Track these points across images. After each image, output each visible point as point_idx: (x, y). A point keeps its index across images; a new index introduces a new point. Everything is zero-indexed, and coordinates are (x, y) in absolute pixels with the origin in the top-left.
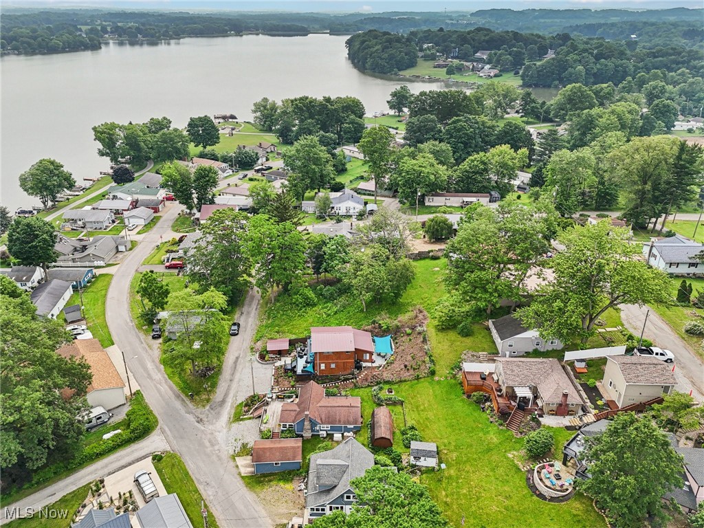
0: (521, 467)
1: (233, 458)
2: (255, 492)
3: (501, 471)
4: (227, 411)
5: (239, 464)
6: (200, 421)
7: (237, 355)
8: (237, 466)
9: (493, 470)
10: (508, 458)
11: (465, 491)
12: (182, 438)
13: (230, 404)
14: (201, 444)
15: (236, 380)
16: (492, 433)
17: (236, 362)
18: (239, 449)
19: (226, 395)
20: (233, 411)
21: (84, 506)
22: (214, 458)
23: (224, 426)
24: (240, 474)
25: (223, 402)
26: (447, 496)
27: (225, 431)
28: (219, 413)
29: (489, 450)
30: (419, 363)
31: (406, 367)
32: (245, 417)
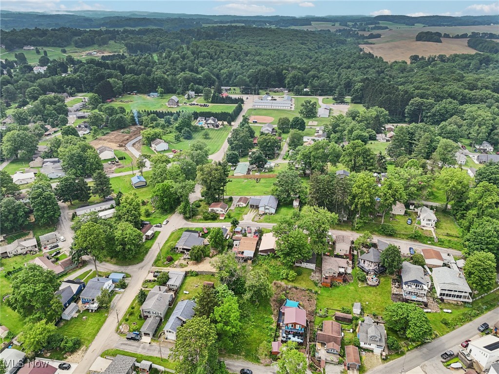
0: (365, 285)
9: (364, 293)
16: (349, 287)
29: (356, 291)
30: (308, 295)
31: (308, 300)
32: (322, 371)
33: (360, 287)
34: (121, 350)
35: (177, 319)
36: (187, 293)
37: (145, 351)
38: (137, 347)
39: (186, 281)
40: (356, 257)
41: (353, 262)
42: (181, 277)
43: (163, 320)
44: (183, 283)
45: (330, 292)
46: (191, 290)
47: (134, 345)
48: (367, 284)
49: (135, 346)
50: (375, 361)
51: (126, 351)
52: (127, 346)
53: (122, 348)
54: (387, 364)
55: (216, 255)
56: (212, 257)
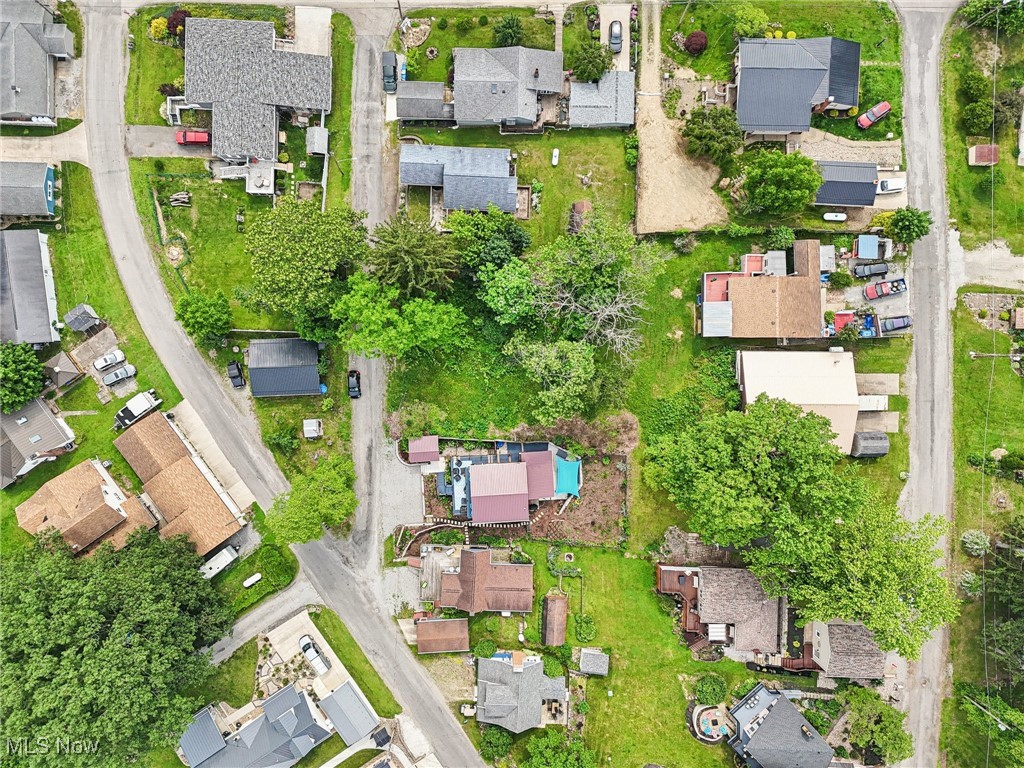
0: (686, 695)
1: (395, 619)
2: (424, 665)
3: (665, 693)
4: (376, 549)
5: (402, 628)
6: (346, 562)
7: (368, 443)
8: (401, 632)
9: (659, 689)
10: (677, 680)
11: (626, 707)
12: (332, 588)
13: (376, 536)
14: (357, 600)
15: (376, 494)
16: (670, 646)
17: (369, 456)
18: (399, 608)
19: (369, 521)
20: (383, 549)
21: (261, 667)
22: (375, 618)
23: (377, 571)
24: (405, 641)
25: (367, 532)
26: (608, 706)
27: (379, 578)
28: (366, 550)
29: (662, 666)
30: (611, 523)
31: (593, 523)
32: (398, 560)
33: (680, 678)
34: (355, 58)
35: (440, 169)
36: (555, 161)
37: (363, 121)
38: (369, 95)
39: (604, 140)
40: (803, 681)
41: (779, 670)
42: (607, 119)
43: (454, 128)
44: (592, 132)
45: (641, 586)
46: (568, 169)
47: (374, 85)
48: (693, 704)
49: (371, 88)
50: (454, 687)
51: (354, 72)
52: (367, 67)
53: (360, 57)
54: (450, 713)
55: (730, 201)
56: (717, 188)
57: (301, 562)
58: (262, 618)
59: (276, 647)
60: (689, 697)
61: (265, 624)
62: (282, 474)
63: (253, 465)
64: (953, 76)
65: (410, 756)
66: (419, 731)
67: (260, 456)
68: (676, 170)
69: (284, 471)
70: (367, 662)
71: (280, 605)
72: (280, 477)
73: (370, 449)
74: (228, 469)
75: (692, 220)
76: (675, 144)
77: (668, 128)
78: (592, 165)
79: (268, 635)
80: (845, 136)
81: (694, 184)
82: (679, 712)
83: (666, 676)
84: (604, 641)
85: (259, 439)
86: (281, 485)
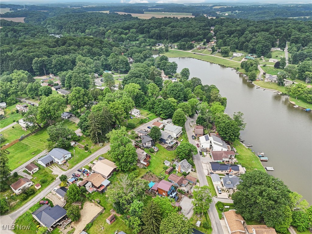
3: (159, 155)
10: (156, 155)
16: (154, 158)
21: (232, 194)
24: (199, 183)
50: (194, 174)
54: (197, 171)
55: (82, 204)
56: (82, 208)
57: (215, 204)
58: (228, 201)
59: (227, 196)
60: (156, 153)
61: (228, 200)
62: (211, 221)
63: (217, 226)
64: (23, 203)
65: (208, 170)
66: (204, 172)
67: (214, 227)
68: (85, 217)
69: (210, 221)
70: (209, 185)
71: (223, 201)
72: (212, 221)
73: (188, 214)
74: (224, 229)
75: (92, 205)
76: (80, 223)
77: (77, 227)
78: (99, 230)
79: (228, 198)
80: (52, 203)
81: (85, 212)
82: (158, 153)
83: (157, 157)
84: (163, 165)
85: (213, 230)
86: (212, 219)
